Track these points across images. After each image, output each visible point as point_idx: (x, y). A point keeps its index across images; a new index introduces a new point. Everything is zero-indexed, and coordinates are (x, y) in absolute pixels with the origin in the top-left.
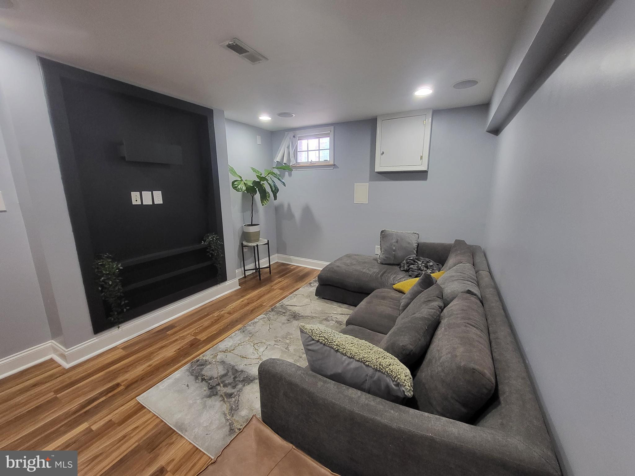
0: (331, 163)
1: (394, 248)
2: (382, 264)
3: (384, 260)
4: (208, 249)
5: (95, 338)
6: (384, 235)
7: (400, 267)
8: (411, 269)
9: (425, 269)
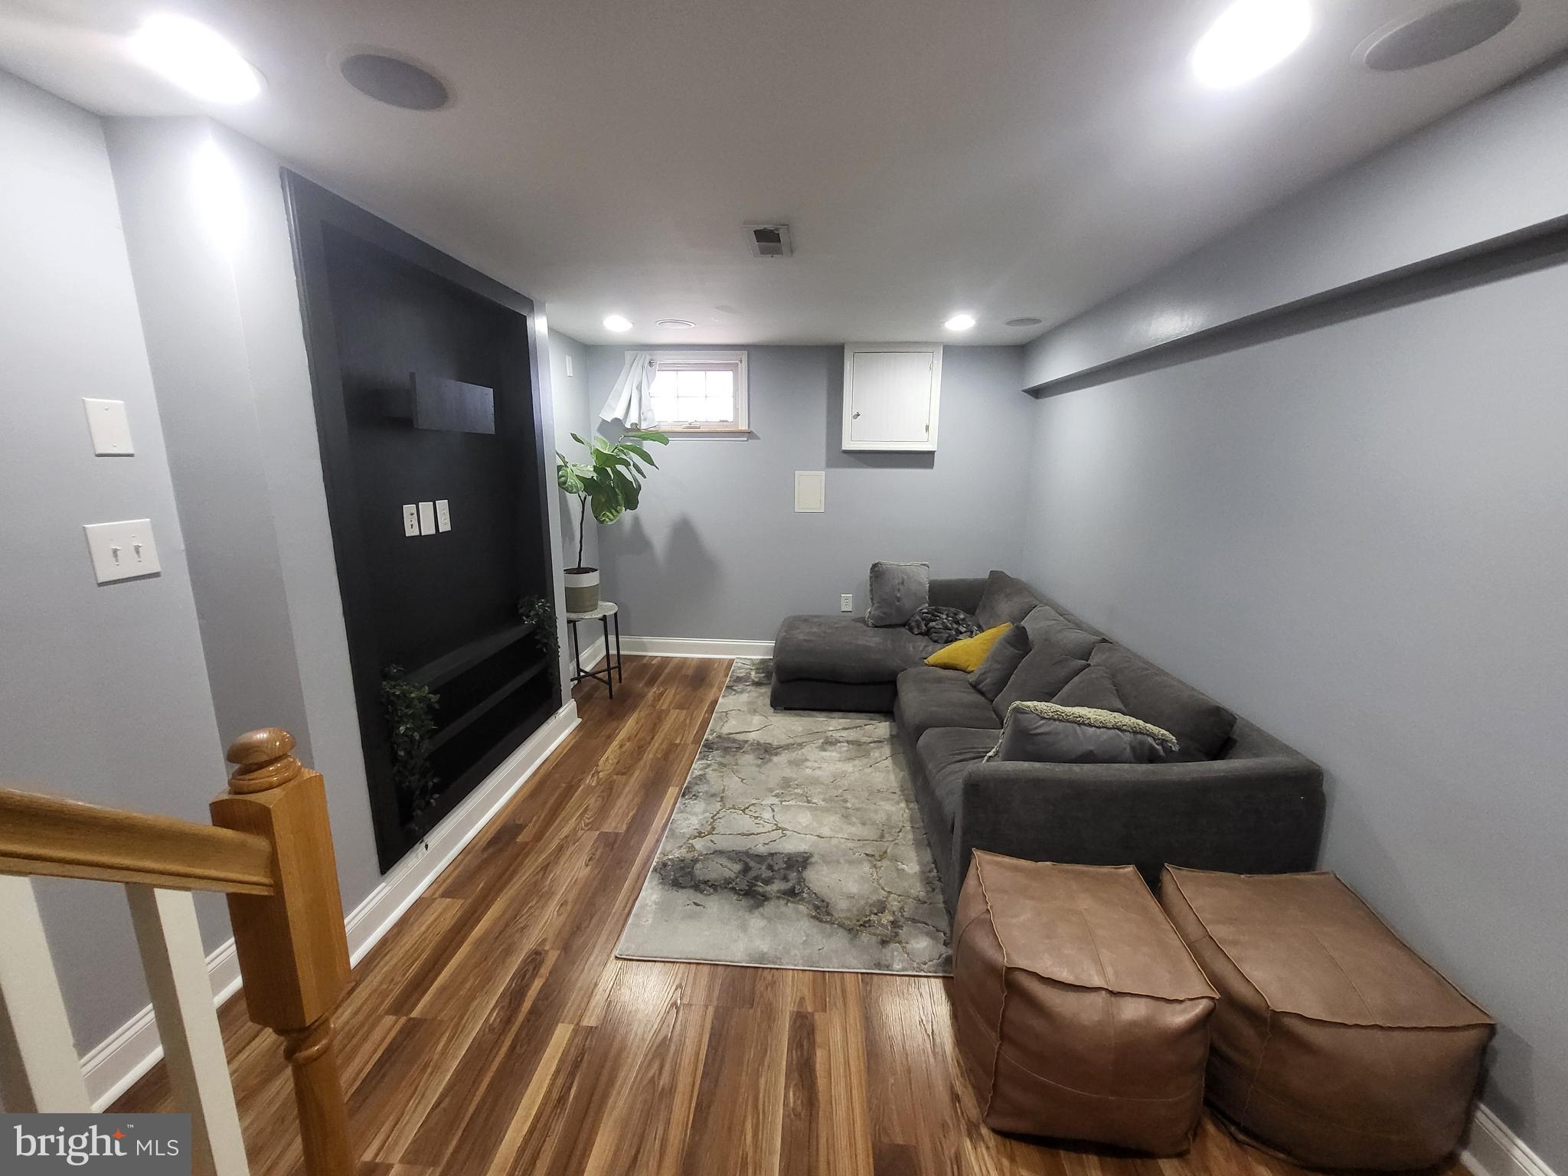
0: (744, 428)
1: (899, 595)
2: (876, 627)
3: (881, 618)
4: (536, 635)
5: (383, 884)
6: (877, 572)
7: (911, 630)
8: (932, 630)
9: (955, 626)
